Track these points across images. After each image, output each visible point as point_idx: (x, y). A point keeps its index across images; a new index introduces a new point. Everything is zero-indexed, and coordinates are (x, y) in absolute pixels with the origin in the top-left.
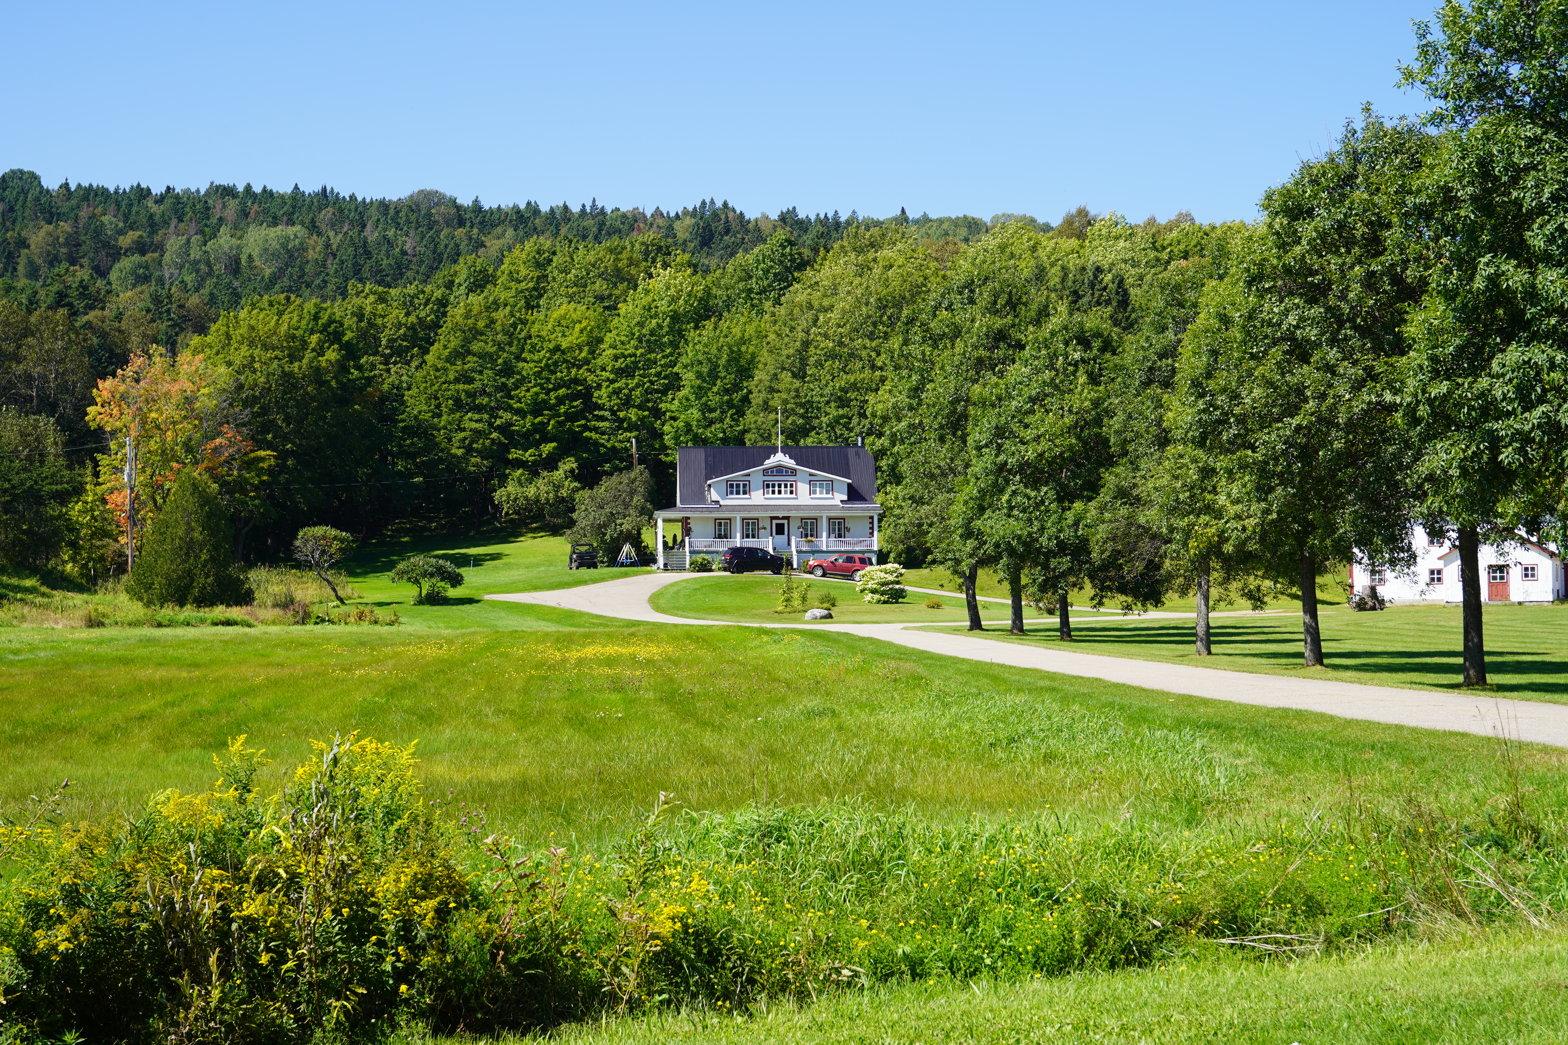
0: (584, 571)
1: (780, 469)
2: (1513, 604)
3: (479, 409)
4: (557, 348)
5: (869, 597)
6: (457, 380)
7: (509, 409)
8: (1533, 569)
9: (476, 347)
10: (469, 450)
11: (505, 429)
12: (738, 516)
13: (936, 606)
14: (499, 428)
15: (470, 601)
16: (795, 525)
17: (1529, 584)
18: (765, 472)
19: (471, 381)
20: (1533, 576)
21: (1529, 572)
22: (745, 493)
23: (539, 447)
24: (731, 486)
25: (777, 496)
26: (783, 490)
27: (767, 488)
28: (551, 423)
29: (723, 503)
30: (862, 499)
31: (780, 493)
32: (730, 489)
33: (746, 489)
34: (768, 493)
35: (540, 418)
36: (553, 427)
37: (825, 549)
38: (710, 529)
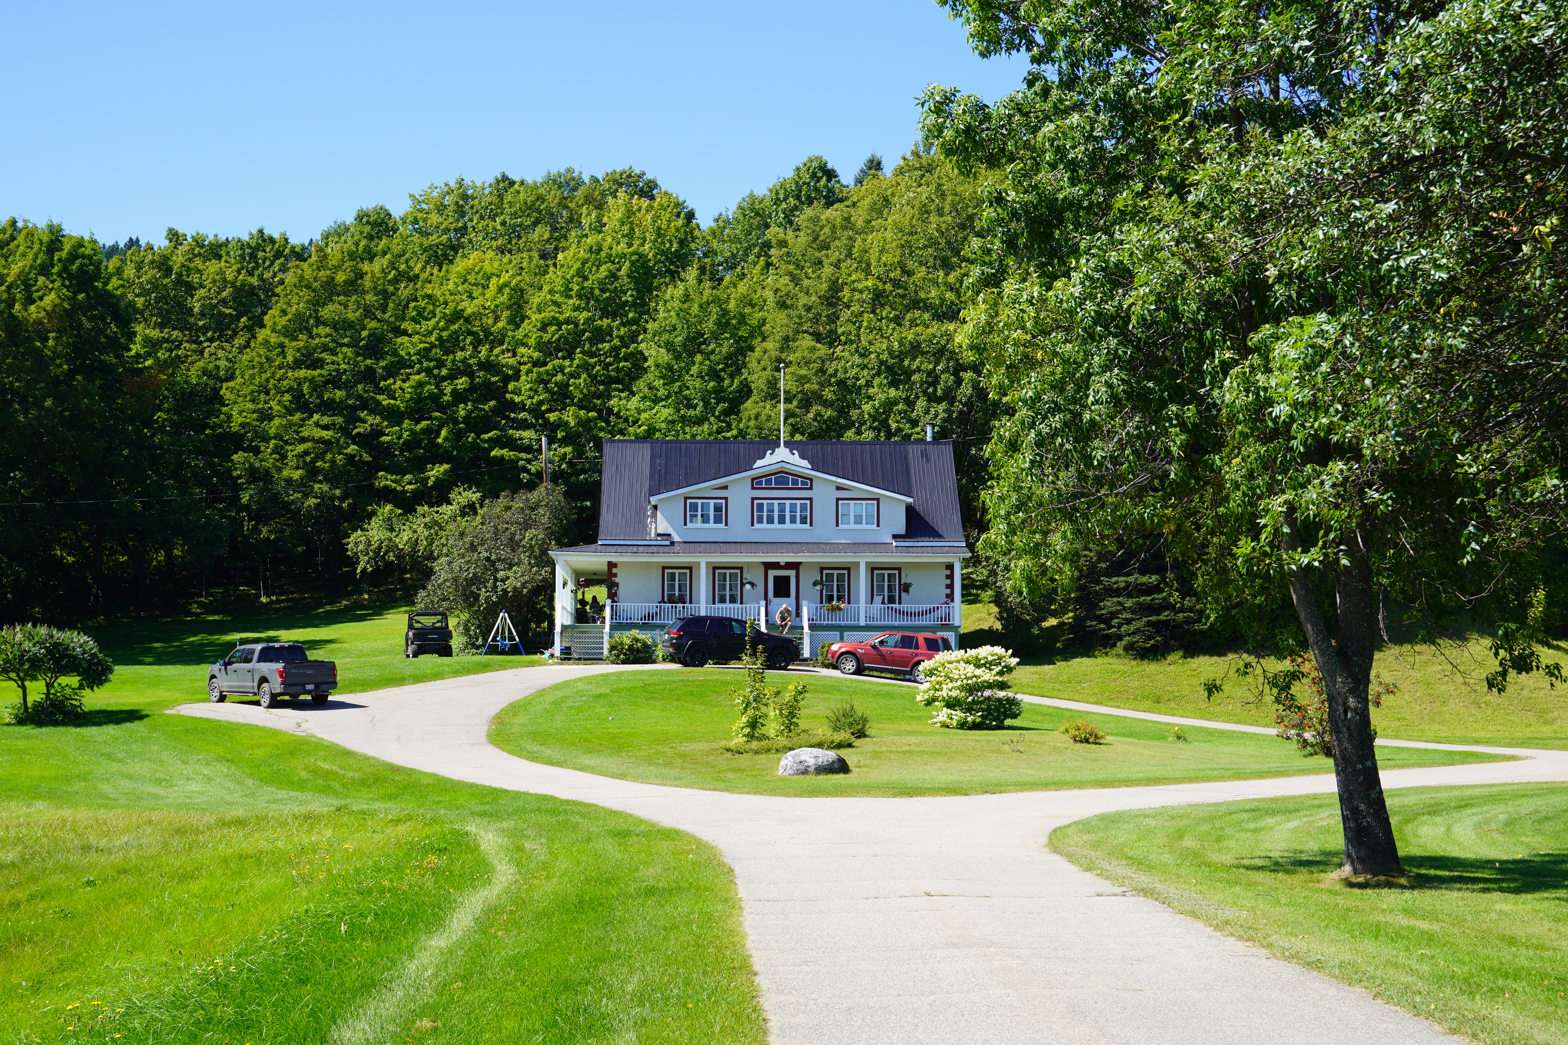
1: (782, 477)
5: (943, 714)
7: (376, 409)
12: (703, 561)
13: (1090, 739)
16: (808, 577)
18: (756, 482)
22: (718, 520)
23: (423, 470)
24: (694, 507)
25: (776, 525)
26: (788, 515)
27: (757, 512)
28: (444, 433)
29: (676, 538)
30: (932, 533)
31: (782, 520)
32: (691, 511)
33: (721, 514)
34: (760, 521)
35: (424, 424)
36: (446, 439)
37: (862, 623)
38: (654, 585)
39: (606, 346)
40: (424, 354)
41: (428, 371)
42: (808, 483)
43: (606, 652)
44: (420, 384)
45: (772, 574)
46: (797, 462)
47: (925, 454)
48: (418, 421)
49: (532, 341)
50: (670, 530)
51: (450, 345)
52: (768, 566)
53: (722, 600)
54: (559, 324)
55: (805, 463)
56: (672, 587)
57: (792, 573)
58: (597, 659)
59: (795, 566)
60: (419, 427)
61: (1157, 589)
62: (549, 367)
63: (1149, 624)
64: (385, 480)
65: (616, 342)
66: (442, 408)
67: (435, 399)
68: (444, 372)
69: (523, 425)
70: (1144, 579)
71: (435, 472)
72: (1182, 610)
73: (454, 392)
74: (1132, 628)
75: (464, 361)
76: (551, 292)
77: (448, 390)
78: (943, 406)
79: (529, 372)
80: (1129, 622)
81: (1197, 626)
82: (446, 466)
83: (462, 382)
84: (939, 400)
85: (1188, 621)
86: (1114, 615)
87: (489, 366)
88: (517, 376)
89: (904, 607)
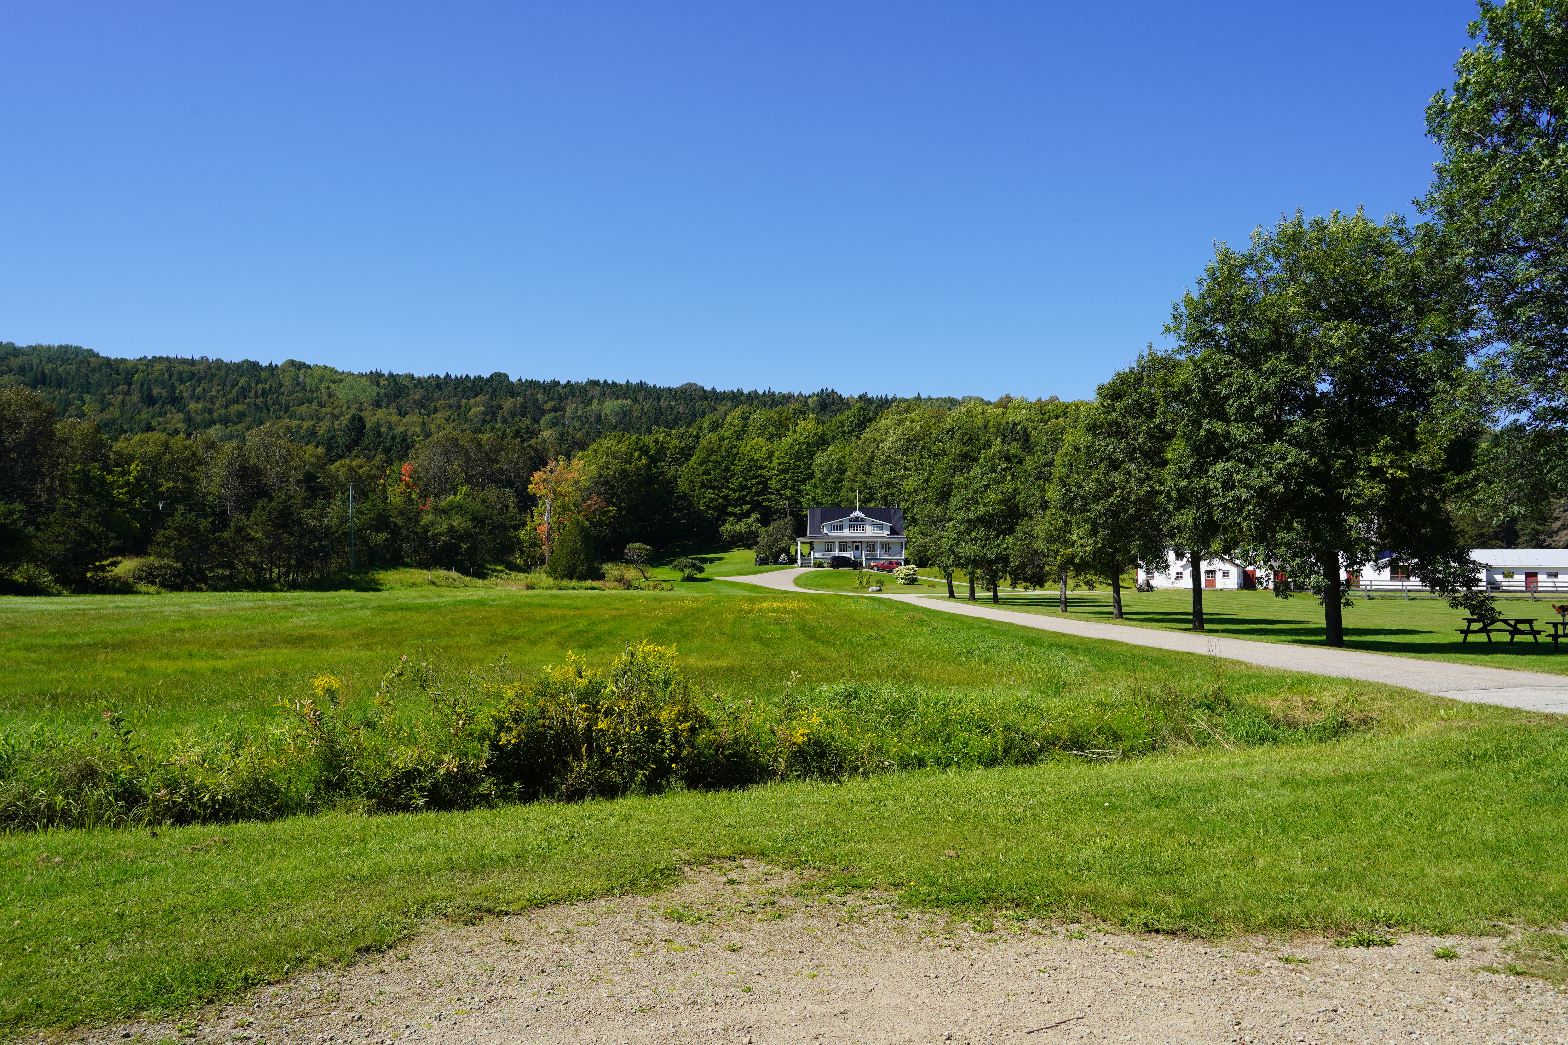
0: (762, 566)
1: (857, 519)
2: (1217, 590)
3: (713, 488)
4: (752, 459)
5: (900, 581)
6: (703, 474)
7: (728, 488)
8: (1228, 573)
9: (712, 458)
10: (708, 507)
11: (725, 498)
12: (837, 541)
13: (933, 586)
14: (722, 497)
15: (708, 580)
16: (864, 546)
17: (1226, 580)
18: (850, 520)
19: (709, 474)
20: (1228, 576)
21: (1226, 574)
25: (856, 532)
26: (859, 529)
27: (851, 528)
29: (829, 535)
30: (897, 534)
32: (832, 527)
33: (841, 529)
34: (852, 531)
37: (879, 558)
38: (824, 547)
39: (799, 471)
41: (743, 477)
42: (864, 520)
43: (812, 565)
44: (741, 481)
45: (854, 545)
47: (895, 512)
50: (827, 533)
51: (749, 469)
52: (854, 542)
53: (842, 552)
55: (863, 515)
56: (829, 548)
57: (860, 545)
58: (809, 566)
59: (861, 542)
62: (781, 477)
64: (730, 509)
65: (802, 469)
66: (748, 488)
67: (746, 485)
68: (748, 477)
69: (772, 494)
71: (746, 507)
79: (775, 478)
82: (749, 506)
87: (762, 476)
89: (890, 554)
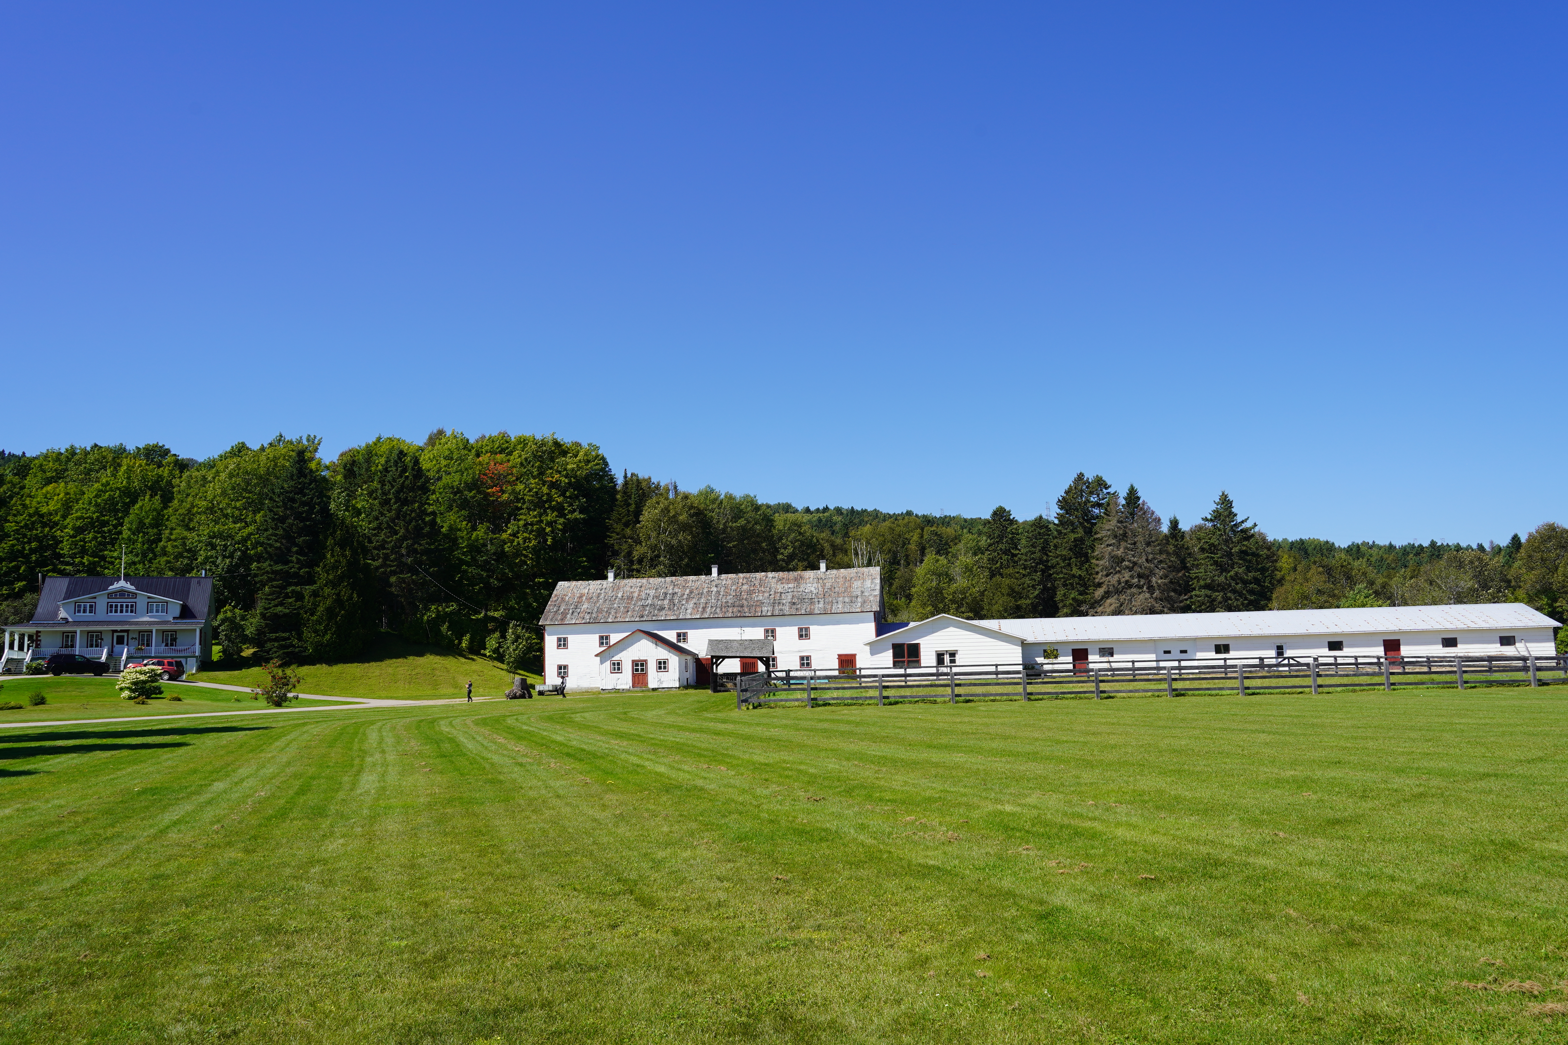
1: (122, 593)
2: (648, 690)
5: (124, 694)
8: (665, 663)
12: (79, 630)
16: (132, 637)
17: (663, 675)
18: (110, 596)
20: (665, 668)
21: (662, 665)
22: (91, 612)
23: (13, 584)
24: (79, 606)
25: (119, 614)
26: (124, 609)
27: (110, 608)
28: (22, 568)
29: (70, 620)
30: (193, 616)
31: (122, 611)
32: (78, 609)
33: (92, 609)
34: (111, 612)
35: (13, 564)
36: (24, 571)
37: (153, 655)
38: (59, 640)
39: (106, 529)
40: (17, 532)
41: (17, 539)
42: (135, 595)
43: (24, 670)
44: (13, 545)
45: (115, 635)
46: (129, 586)
47: (199, 583)
48: (11, 562)
49: (70, 526)
50: (67, 616)
51: (30, 527)
52: (114, 631)
53: (92, 646)
54: (84, 518)
55: (133, 587)
56: (67, 641)
57: (125, 634)
58: (20, 673)
59: (127, 631)
60: (11, 565)
61: (289, 639)
62: (78, 538)
63: (284, 653)
65: (111, 527)
66: (24, 556)
67: (21, 552)
68: (26, 540)
70: (284, 635)
72: (298, 647)
73: (30, 549)
74: (277, 655)
75: (36, 535)
76: (83, 504)
77: (27, 548)
78: (228, 561)
79: (68, 540)
80: (276, 652)
81: (304, 654)
82: (24, 583)
83: (34, 545)
84: (228, 558)
85: (300, 652)
86: (270, 650)
88: (62, 542)
89: (178, 648)
